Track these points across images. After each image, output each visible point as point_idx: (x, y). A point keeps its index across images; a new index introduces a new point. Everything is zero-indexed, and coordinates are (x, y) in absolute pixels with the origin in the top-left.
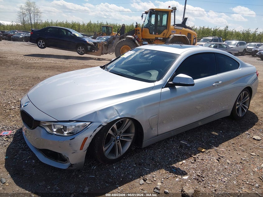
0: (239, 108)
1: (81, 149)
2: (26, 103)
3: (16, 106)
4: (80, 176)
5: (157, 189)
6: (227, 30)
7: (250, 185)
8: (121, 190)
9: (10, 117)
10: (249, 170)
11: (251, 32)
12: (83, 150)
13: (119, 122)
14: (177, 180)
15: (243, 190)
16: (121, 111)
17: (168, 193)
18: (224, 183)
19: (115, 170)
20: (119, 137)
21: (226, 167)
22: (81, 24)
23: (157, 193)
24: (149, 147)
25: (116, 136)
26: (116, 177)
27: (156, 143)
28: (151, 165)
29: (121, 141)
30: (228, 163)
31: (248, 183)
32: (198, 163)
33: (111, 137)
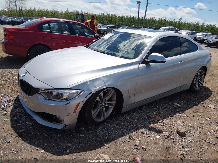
0: (196, 83)
1: (74, 112)
2: (24, 74)
3: (10, 78)
4: (72, 135)
5: (136, 145)
6: (181, 22)
7: (209, 143)
8: (107, 146)
9: (7, 87)
10: (207, 131)
11: (200, 24)
12: (76, 113)
13: (105, 91)
14: (151, 138)
15: (204, 147)
16: (107, 81)
17: (145, 149)
18: (189, 142)
19: (101, 131)
20: (104, 104)
21: (189, 129)
22: (60, 11)
23: (136, 149)
24: (127, 113)
25: (101, 102)
26: (102, 136)
27: (132, 109)
28: (129, 127)
29: (106, 107)
30: (191, 126)
31: (207, 141)
32: (167, 126)
33: (98, 104)
